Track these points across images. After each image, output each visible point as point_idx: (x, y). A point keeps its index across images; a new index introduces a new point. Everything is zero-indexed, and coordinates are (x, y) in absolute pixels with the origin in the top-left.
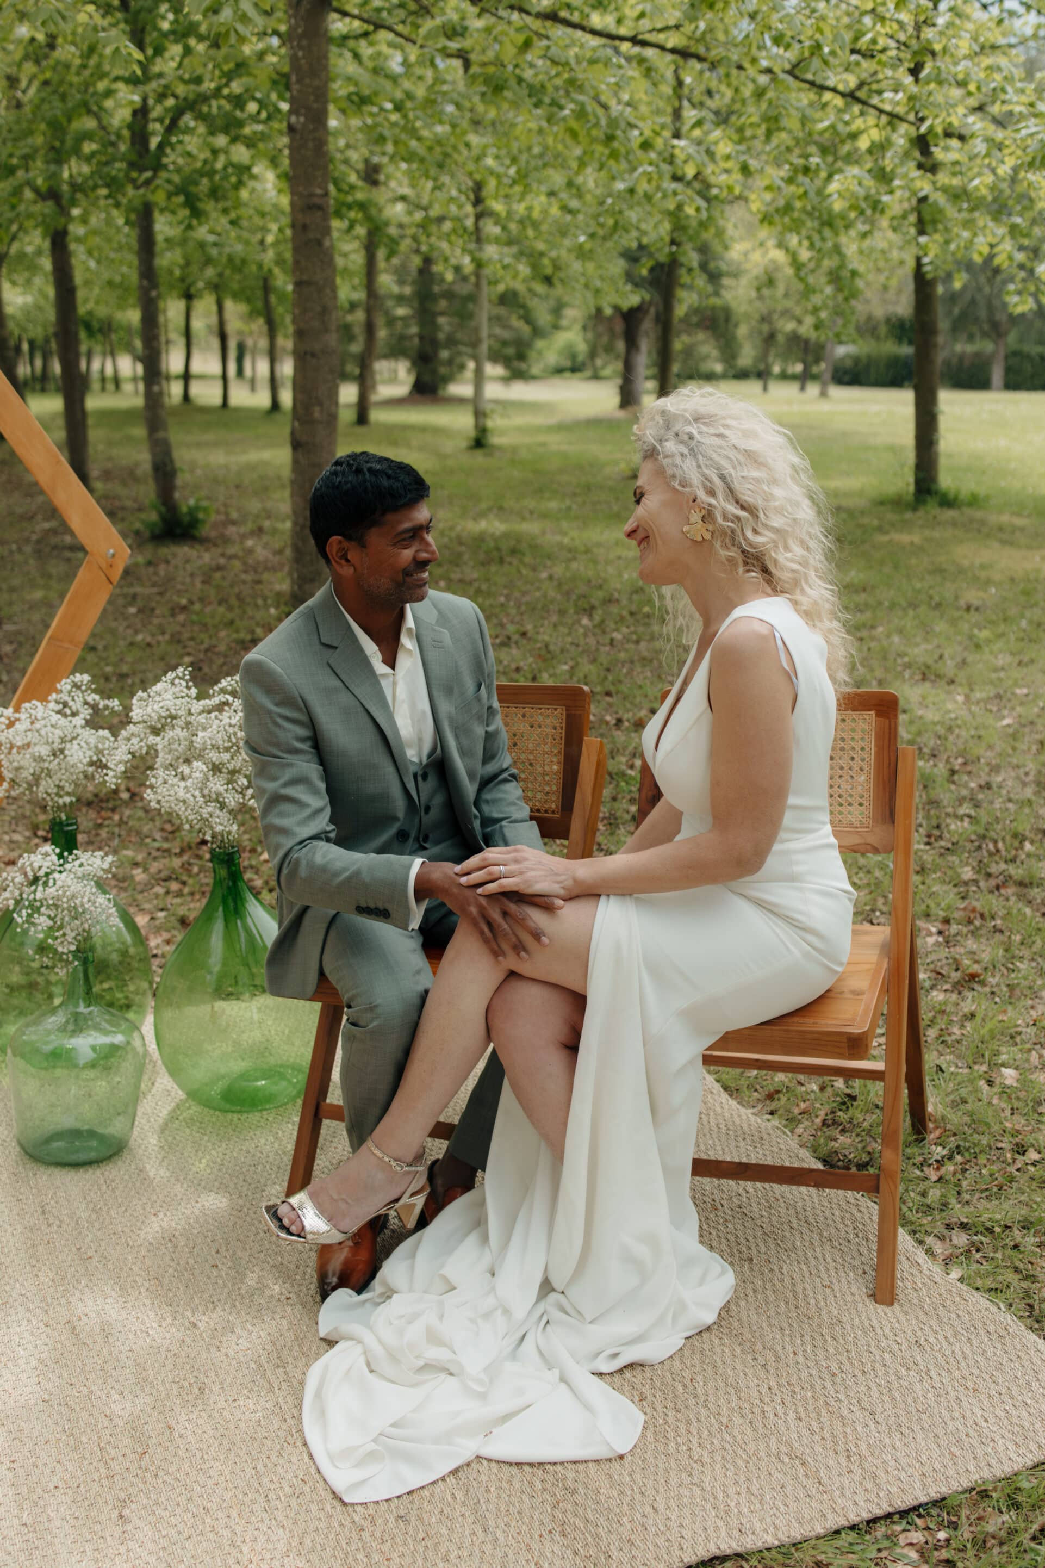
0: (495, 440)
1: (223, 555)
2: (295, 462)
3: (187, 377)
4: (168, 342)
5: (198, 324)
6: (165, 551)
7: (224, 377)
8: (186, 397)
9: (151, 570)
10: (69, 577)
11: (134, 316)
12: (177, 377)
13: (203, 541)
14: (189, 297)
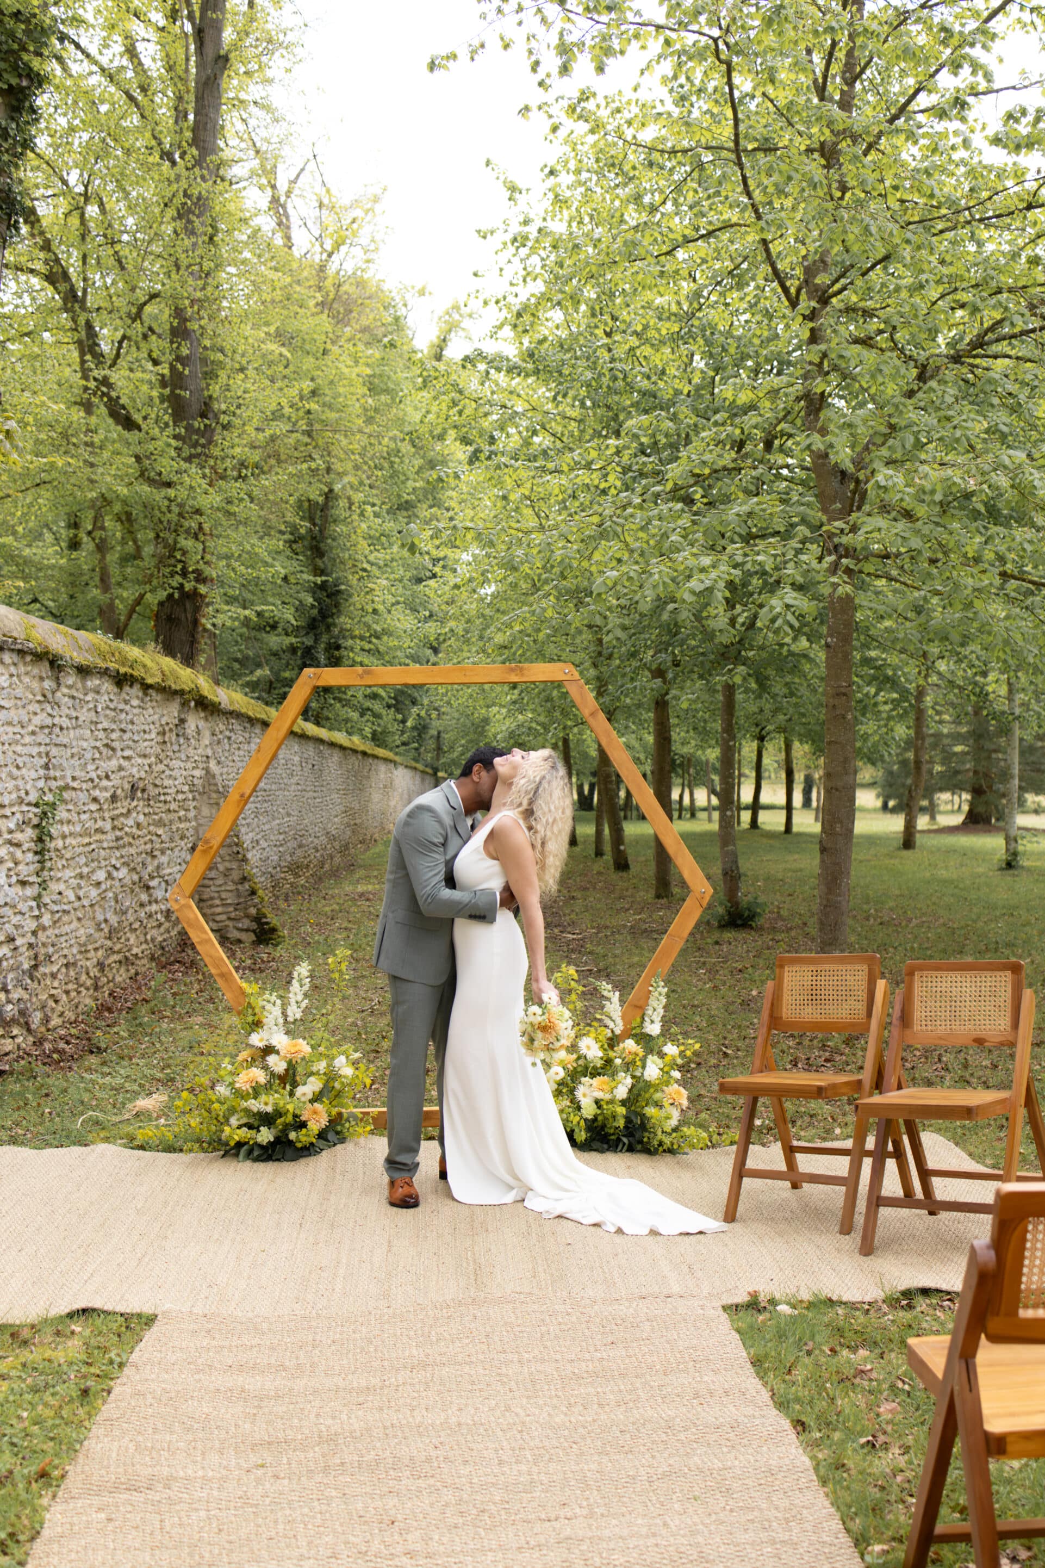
0: (1024, 862)
1: (772, 940)
2: (822, 861)
3: (756, 806)
4: (740, 775)
5: (768, 761)
6: (728, 935)
7: (789, 807)
8: (754, 823)
9: (717, 947)
10: (653, 950)
11: (713, 754)
12: (746, 808)
13: (760, 929)
14: (761, 739)
